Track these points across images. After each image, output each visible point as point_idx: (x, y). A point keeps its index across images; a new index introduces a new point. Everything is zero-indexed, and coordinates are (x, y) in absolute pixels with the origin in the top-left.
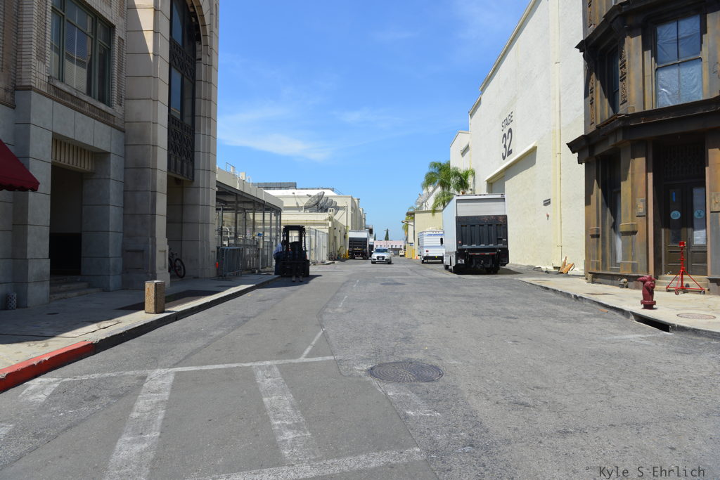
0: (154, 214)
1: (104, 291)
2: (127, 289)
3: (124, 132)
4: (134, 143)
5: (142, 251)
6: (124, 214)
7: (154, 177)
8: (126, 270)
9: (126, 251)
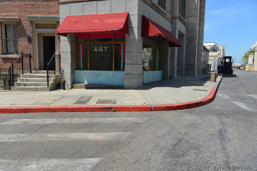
0: (195, 53)
1: (182, 76)
2: (186, 76)
3: (186, 27)
4: (190, 31)
5: (192, 64)
6: (186, 53)
7: (196, 41)
8: (186, 70)
9: (186, 64)
